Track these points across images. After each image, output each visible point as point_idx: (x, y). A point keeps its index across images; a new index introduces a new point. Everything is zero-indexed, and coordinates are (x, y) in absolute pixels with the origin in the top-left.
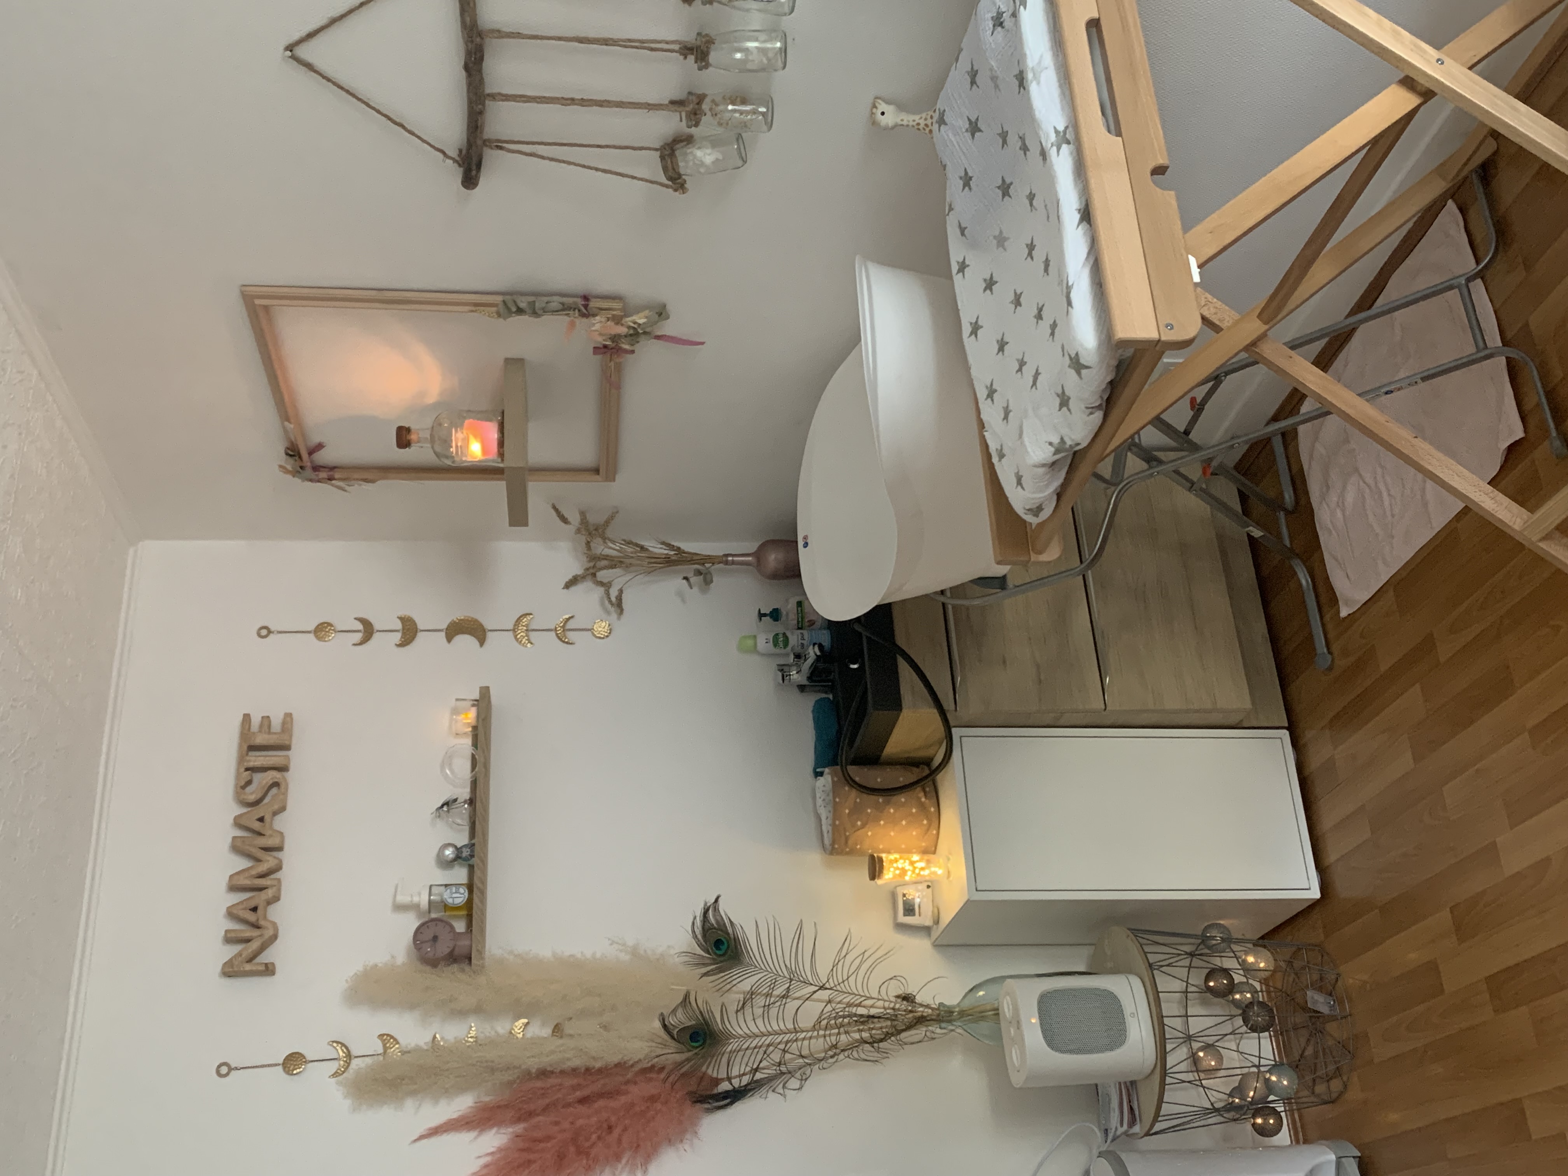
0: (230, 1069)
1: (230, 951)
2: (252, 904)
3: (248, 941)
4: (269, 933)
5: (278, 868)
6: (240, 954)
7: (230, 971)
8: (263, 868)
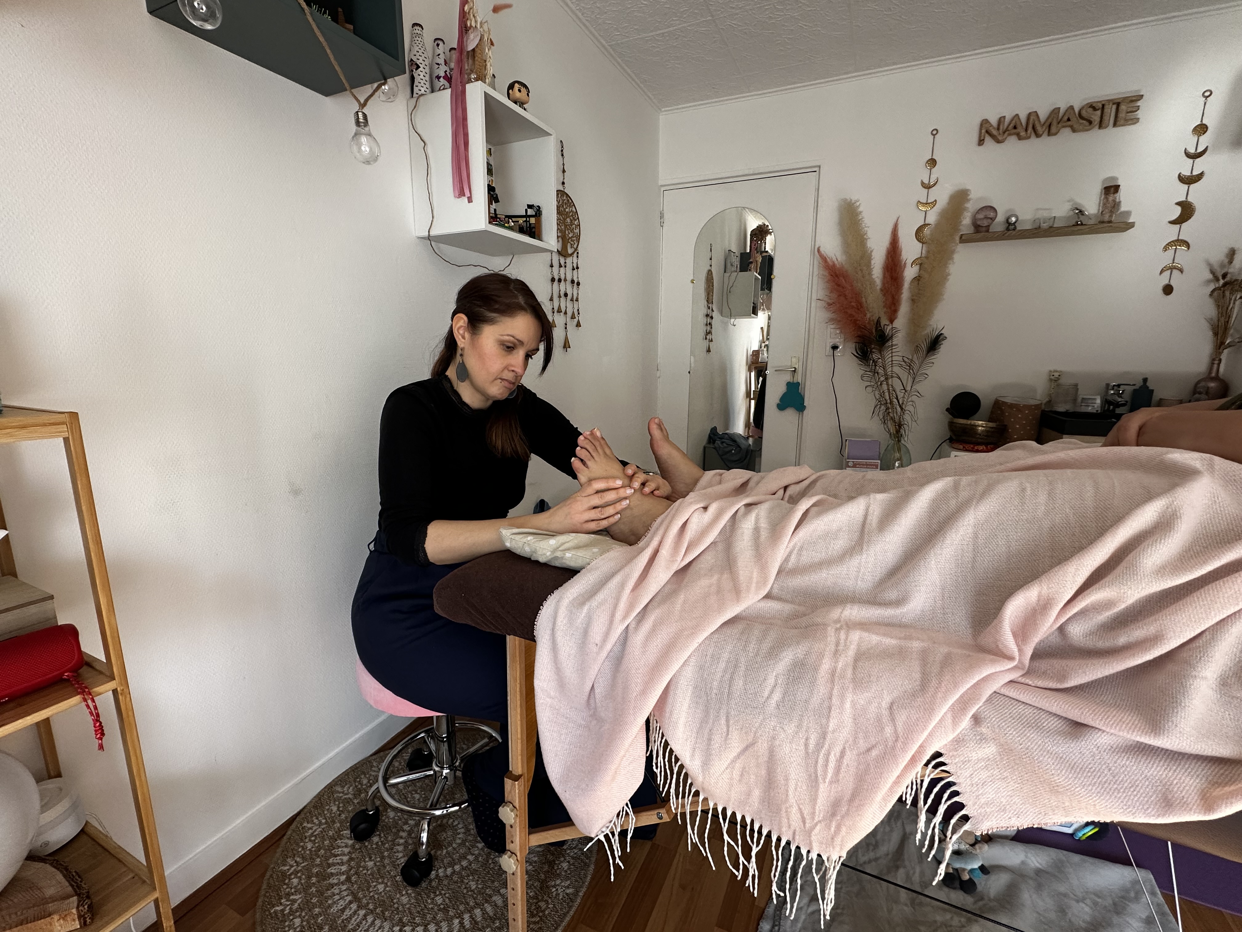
0: (934, 135)
1: (994, 121)
2: (1018, 126)
3: (998, 129)
4: (1000, 138)
5: (1038, 135)
6: (991, 126)
7: (984, 123)
8: (1039, 128)
